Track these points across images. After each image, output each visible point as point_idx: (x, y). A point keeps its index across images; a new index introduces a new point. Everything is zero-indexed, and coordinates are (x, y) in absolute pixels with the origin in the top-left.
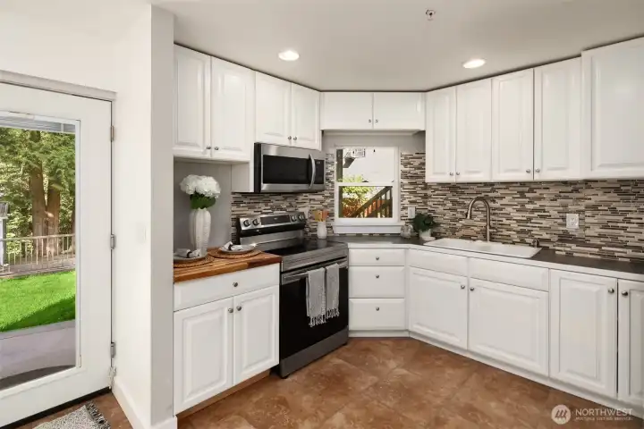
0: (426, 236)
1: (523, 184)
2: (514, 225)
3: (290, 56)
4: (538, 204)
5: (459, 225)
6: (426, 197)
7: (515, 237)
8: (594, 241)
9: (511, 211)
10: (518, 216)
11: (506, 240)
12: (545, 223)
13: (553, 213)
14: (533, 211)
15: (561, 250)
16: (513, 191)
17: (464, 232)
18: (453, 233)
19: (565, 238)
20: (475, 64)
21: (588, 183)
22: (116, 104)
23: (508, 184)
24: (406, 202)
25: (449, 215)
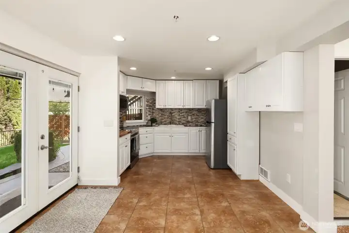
0: (154, 124)
1: (179, 109)
2: (177, 120)
3: (134, 69)
4: (183, 114)
5: (163, 121)
6: (153, 112)
7: (177, 123)
8: (194, 122)
9: (176, 116)
10: (178, 117)
11: (176, 124)
12: (184, 119)
13: (185, 116)
14: (182, 116)
15: (188, 125)
16: (177, 110)
17: (164, 123)
18: (161, 123)
19: (188, 122)
20: (173, 78)
21: (193, 109)
22: (80, 78)
23: (176, 109)
24: (148, 114)
25: (160, 118)
